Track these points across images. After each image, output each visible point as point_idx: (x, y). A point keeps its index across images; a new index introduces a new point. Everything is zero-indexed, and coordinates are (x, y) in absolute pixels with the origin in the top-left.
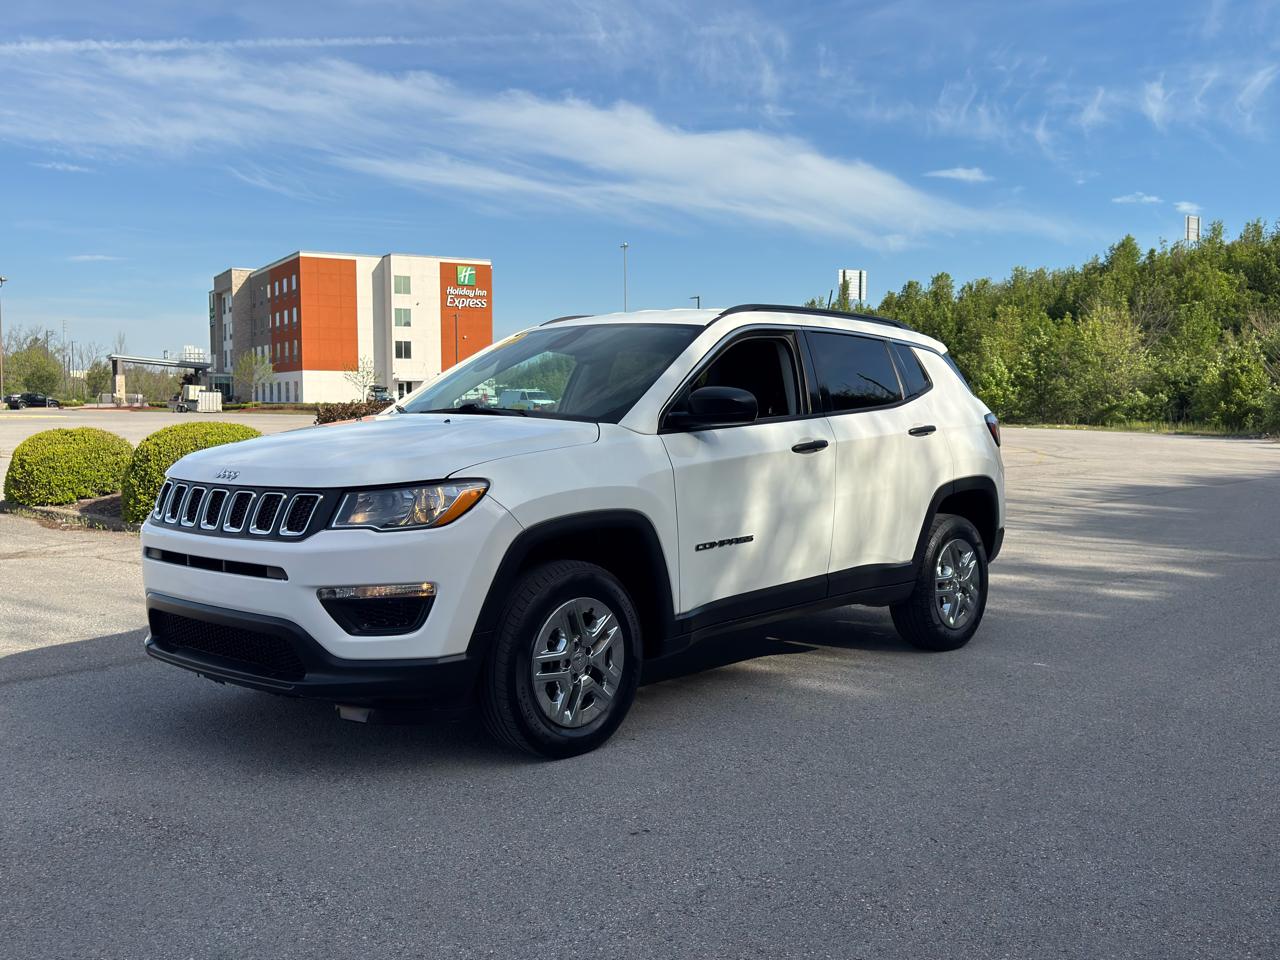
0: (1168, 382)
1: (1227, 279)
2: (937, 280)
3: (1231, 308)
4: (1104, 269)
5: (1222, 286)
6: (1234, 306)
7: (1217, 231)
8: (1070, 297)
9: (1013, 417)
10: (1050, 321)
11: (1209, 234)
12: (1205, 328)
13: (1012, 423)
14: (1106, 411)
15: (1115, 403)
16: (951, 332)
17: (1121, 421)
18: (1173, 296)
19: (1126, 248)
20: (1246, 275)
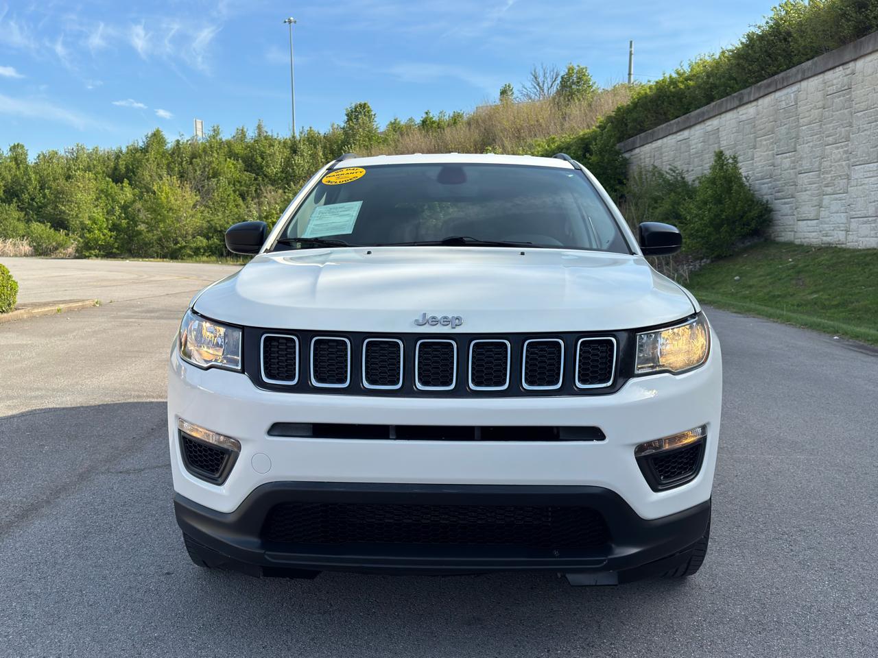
0: (216, 231)
1: (233, 164)
2: (14, 148)
3: (237, 183)
4: (145, 150)
5: (231, 169)
6: (239, 182)
7: (216, 131)
8: (122, 168)
9: (112, 253)
10: (114, 185)
11: (212, 133)
12: (229, 196)
13: (111, 257)
14: (178, 249)
15: (184, 244)
16: (35, 188)
17: (190, 256)
18: (198, 172)
19: (157, 137)
20: (243, 162)
